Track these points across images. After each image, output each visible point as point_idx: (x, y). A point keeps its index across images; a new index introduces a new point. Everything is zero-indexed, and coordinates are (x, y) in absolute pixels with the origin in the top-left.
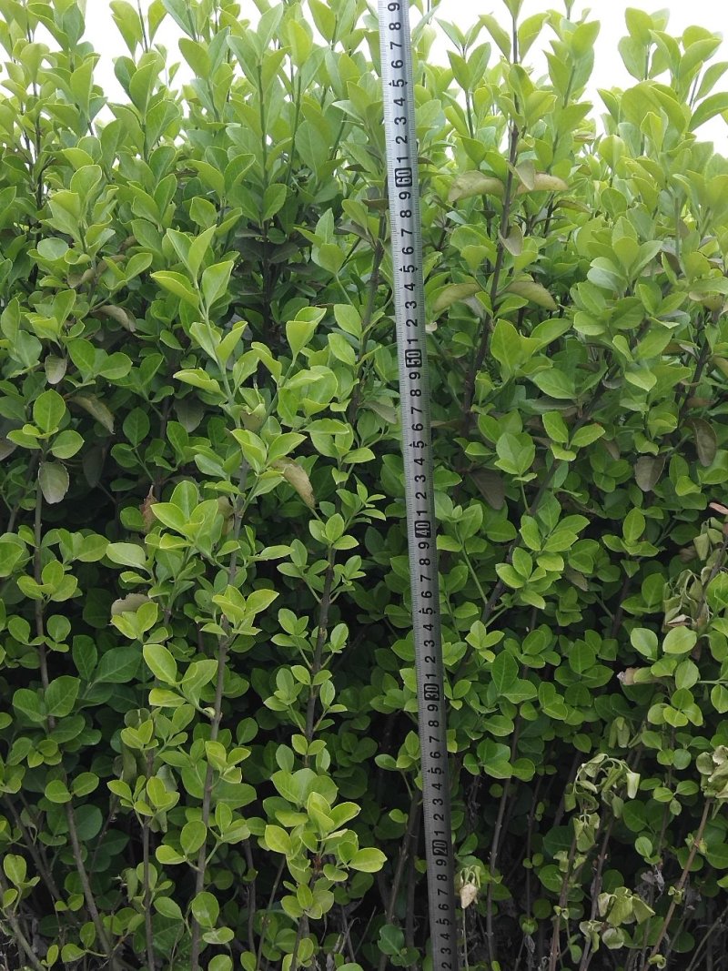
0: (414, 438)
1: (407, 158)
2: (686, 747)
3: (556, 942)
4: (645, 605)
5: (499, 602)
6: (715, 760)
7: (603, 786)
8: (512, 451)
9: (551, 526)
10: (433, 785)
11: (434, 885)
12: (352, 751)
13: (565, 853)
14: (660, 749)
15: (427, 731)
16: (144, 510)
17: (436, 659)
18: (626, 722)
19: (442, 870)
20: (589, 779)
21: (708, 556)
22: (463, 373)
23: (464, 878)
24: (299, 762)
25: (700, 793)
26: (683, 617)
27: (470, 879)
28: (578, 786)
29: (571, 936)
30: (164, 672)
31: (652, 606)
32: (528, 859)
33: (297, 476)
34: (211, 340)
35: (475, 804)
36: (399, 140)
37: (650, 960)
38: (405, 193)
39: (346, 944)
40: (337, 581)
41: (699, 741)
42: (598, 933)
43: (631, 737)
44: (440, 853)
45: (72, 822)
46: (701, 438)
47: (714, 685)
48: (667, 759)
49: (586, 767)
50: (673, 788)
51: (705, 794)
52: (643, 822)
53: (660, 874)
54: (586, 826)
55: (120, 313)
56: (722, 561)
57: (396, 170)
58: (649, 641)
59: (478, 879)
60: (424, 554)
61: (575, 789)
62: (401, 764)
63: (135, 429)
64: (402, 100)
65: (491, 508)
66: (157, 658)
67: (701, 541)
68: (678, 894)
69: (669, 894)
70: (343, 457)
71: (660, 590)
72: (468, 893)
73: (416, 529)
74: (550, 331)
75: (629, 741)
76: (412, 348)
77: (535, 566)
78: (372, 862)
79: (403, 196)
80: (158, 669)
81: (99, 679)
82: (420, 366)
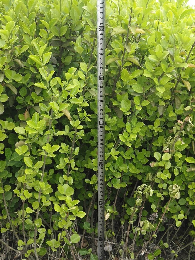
0: (101, 99)
1: (102, 24)
2: (166, 183)
3: (129, 227)
4: (158, 143)
5: (119, 143)
6: (173, 188)
7: (144, 192)
8: (125, 105)
9: (134, 124)
10: (100, 188)
11: (99, 212)
12: (79, 176)
13: (133, 208)
14: (159, 183)
15: (99, 174)
16: (25, 114)
17: (103, 156)
18: (151, 174)
19: (102, 209)
20: (140, 190)
21: (176, 133)
22: (113, 80)
23: (106, 212)
24: (65, 182)
25: (169, 195)
26: (168, 149)
27: (108, 213)
28: (137, 192)
29: (133, 227)
30: (29, 164)
31: (160, 144)
32: (123, 205)
33: (67, 113)
34: (45, 74)
35: (110, 191)
36: (101, 18)
37: (153, 236)
38: (102, 33)
39: (76, 225)
40: (77, 136)
41: (170, 182)
42: (140, 231)
43: (152, 178)
44: (101, 205)
45: (4, 197)
46: (177, 101)
47: (175, 168)
48: (161, 186)
49: (140, 187)
50: (162, 193)
51: (170, 196)
52: (153, 200)
53: (157, 214)
54: (139, 202)
55: (19, 62)
56: (179, 135)
57: (99, 27)
58: (158, 155)
59: (110, 213)
60: (101, 129)
61: (136, 193)
62: (91, 183)
63: (23, 92)
64: (102, 7)
65: (119, 118)
66: (27, 161)
67: (175, 129)
68: (161, 220)
69: (159, 220)
70: (80, 105)
71: (163, 140)
72: (107, 216)
73: (100, 123)
74: (137, 73)
75: (152, 179)
76: (102, 75)
77: (129, 136)
78: (82, 215)
79: (101, 34)
80: (28, 164)
81: (12, 159)
82: (103, 80)
